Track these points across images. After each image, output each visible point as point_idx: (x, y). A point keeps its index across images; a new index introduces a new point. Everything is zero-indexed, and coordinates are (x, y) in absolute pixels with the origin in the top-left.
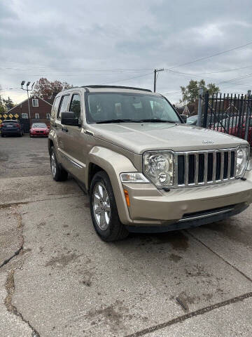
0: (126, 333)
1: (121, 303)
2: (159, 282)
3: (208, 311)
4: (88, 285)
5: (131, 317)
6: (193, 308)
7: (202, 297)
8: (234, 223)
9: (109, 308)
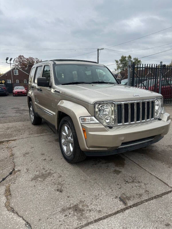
0: (87, 221)
1: (83, 202)
2: (107, 188)
3: (140, 204)
4: (61, 192)
5: (90, 211)
6: (130, 203)
7: (136, 196)
8: (154, 149)
9: (75, 206)
